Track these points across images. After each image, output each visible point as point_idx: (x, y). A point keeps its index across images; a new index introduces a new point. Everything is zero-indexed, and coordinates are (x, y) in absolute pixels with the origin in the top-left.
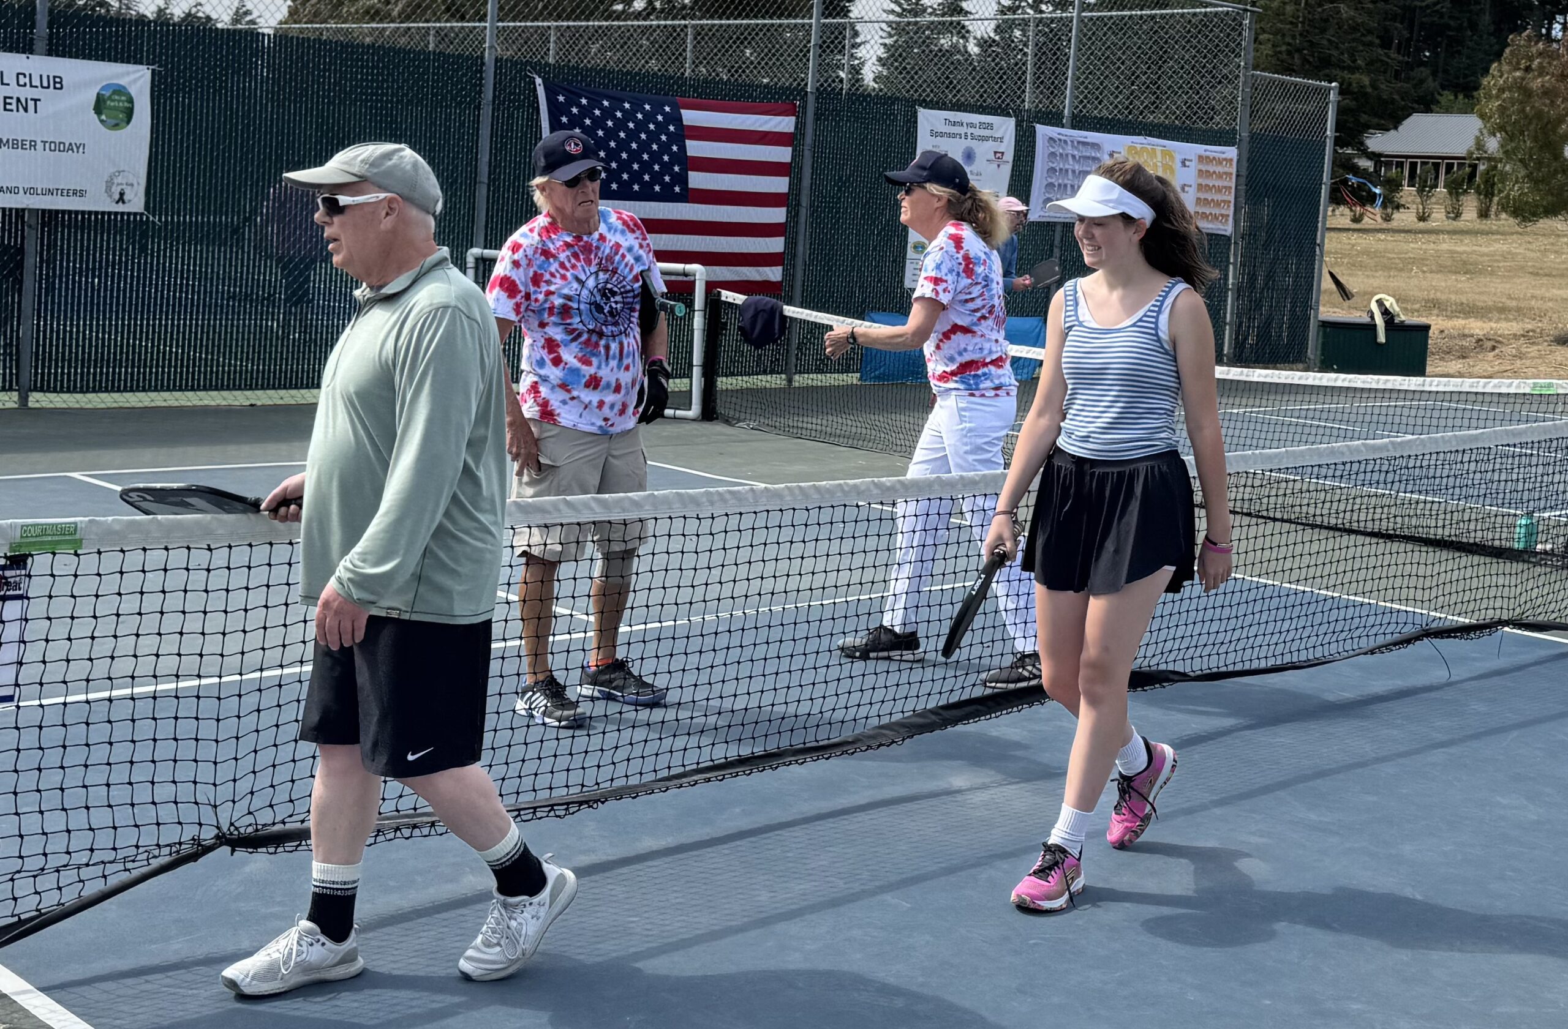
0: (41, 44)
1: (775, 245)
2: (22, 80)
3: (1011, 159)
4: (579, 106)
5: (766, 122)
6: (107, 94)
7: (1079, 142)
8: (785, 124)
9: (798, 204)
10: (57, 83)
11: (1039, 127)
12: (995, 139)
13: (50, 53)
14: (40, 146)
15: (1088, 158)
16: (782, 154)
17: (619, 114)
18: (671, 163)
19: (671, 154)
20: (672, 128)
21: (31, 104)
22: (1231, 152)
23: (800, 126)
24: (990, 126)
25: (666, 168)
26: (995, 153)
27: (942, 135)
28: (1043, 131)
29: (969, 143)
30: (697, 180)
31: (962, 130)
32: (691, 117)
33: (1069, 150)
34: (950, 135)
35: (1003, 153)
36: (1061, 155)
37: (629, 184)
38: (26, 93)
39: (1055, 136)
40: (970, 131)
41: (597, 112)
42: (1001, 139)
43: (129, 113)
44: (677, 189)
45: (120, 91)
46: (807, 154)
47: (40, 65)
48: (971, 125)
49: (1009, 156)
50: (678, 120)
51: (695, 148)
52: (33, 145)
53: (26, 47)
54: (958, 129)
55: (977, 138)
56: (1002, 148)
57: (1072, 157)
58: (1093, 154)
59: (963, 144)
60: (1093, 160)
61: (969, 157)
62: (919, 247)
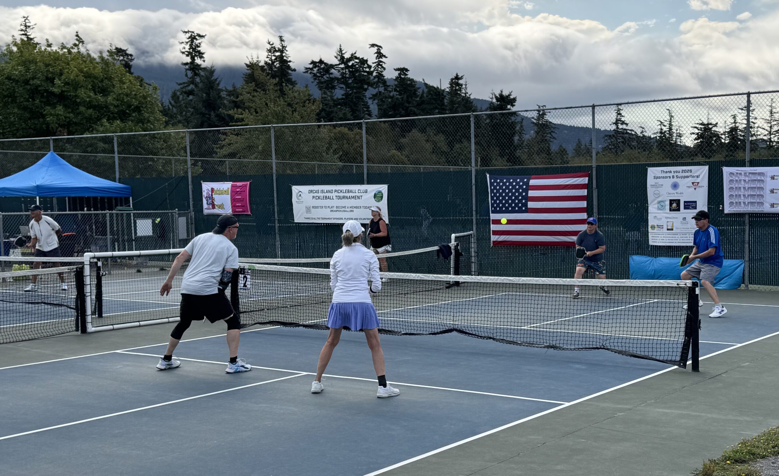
0: (365, 182)
2: (359, 191)
6: (377, 193)
7: (750, 173)
8: (585, 180)
10: (366, 191)
11: (725, 168)
12: (693, 177)
13: (367, 184)
14: (362, 207)
15: (755, 180)
16: (584, 192)
17: (508, 184)
18: (523, 199)
20: (524, 187)
21: (360, 197)
23: (590, 180)
24: (691, 171)
25: (520, 201)
26: (693, 183)
27: (659, 178)
28: (726, 170)
29: (675, 180)
30: (531, 205)
31: (671, 175)
32: (533, 182)
33: (742, 178)
34: (664, 177)
35: (698, 183)
36: (736, 181)
38: (360, 194)
39: (735, 172)
40: (675, 174)
41: (501, 184)
43: (382, 197)
44: (524, 208)
45: (380, 192)
46: (595, 191)
47: (363, 187)
48: (677, 172)
49: (706, 184)
50: (528, 184)
51: (531, 193)
52: (360, 207)
54: (668, 175)
55: (682, 177)
56: (698, 180)
57: (745, 181)
58: (759, 178)
59: (672, 181)
60: (759, 181)
61: (675, 186)
62: (653, 227)
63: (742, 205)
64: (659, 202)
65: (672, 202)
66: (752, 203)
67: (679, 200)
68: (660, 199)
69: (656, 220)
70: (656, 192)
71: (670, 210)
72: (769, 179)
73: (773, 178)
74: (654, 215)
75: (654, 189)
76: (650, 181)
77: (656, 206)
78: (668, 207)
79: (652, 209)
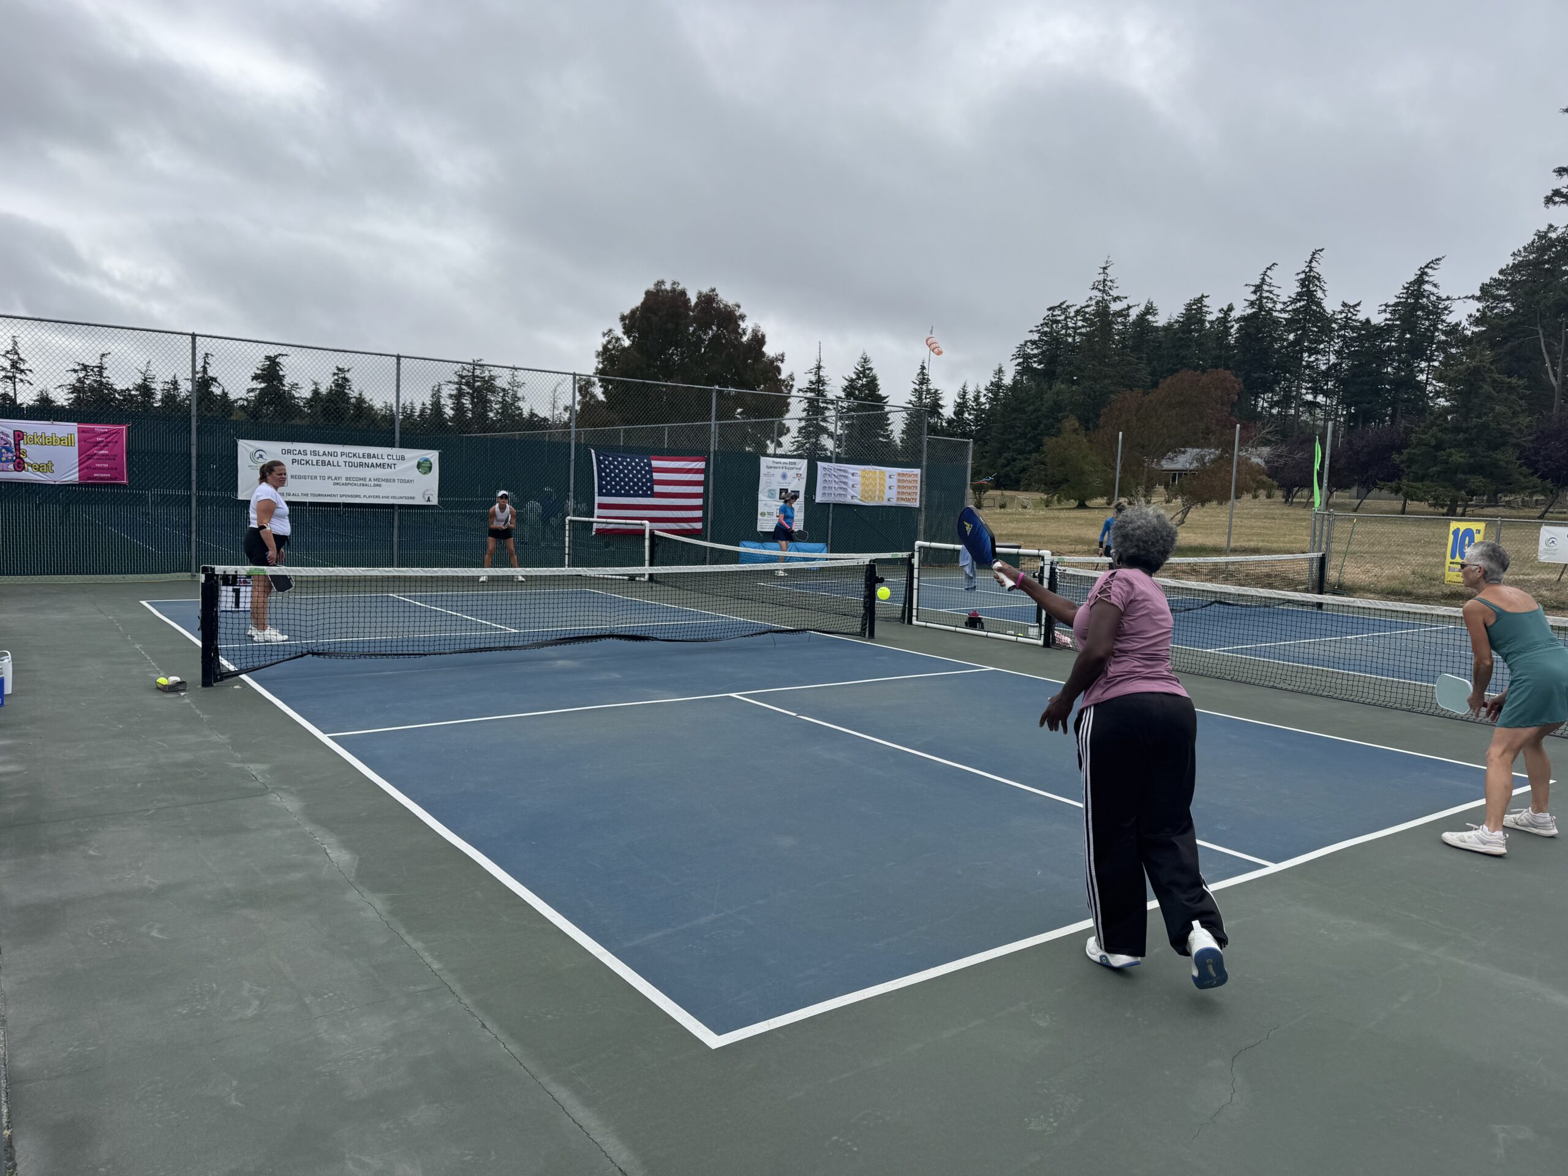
0: (397, 444)
1: (699, 514)
2: (389, 457)
3: (805, 476)
4: (609, 461)
5: (689, 465)
6: (421, 461)
8: (701, 465)
9: (708, 497)
10: (403, 458)
11: (819, 463)
12: (797, 469)
13: (400, 447)
14: (397, 481)
15: (840, 475)
16: (700, 477)
17: (625, 463)
18: (647, 482)
19: (646, 479)
20: (647, 468)
21: (393, 466)
22: (918, 471)
23: (707, 465)
24: (795, 463)
25: (644, 484)
26: (796, 475)
27: (771, 467)
28: (821, 465)
29: (785, 470)
30: (657, 488)
31: (781, 465)
32: (655, 463)
33: (833, 472)
34: (775, 468)
35: (800, 474)
36: (826, 475)
37: (629, 491)
38: (391, 462)
39: (827, 467)
40: (784, 465)
41: (616, 463)
42: (800, 469)
43: (430, 468)
44: (649, 492)
45: (427, 460)
46: (711, 477)
47: (396, 451)
48: (786, 463)
49: (805, 475)
50: (650, 465)
51: (656, 476)
52: (394, 480)
53: (393, 446)
54: (778, 465)
55: (788, 469)
56: (801, 472)
57: (834, 475)
58: (844, 474)
59: (781, 471)
60: (844, 476)
61: (784, 476)
62: (763, 514)
63: (833, 495)
64: (770, 491)
65: (781, 490)
66: (840, 495)
67: (787, 490)
68: (771, 488)
69: (766, 508)
70: (768, 481)
71: (780, 499)
72: (850, 476)
73: (853, 474)
74: (764, 502)
75: (767, 478)
76: (763, 470)
77: (767, 494)
78: (778, 496)
79: (762, 497)
